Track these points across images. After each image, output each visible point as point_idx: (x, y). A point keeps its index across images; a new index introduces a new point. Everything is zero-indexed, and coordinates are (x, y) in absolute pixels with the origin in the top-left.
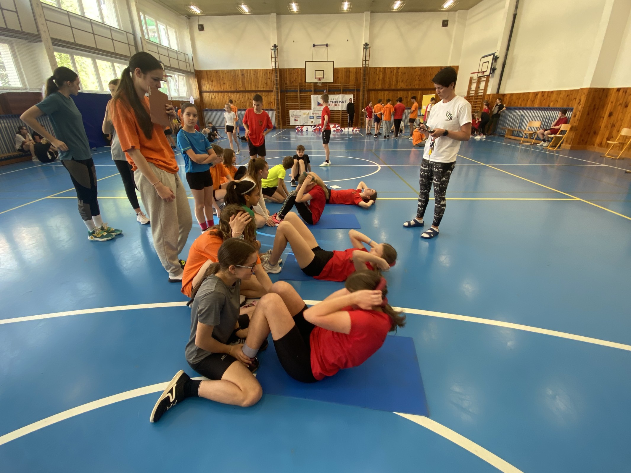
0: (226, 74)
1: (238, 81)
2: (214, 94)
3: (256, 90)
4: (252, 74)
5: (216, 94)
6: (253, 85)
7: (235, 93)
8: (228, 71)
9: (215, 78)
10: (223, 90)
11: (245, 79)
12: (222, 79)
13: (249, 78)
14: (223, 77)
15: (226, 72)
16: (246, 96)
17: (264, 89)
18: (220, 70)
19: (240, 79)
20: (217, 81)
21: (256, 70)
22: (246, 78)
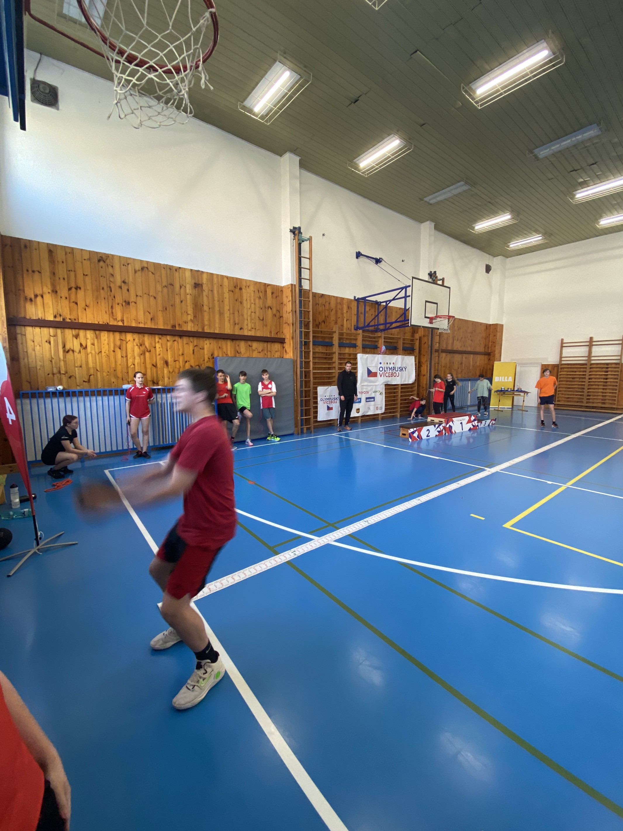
0: (139, 274)
1: (181, 302)
2: (77, 336)
3: (236, 333)
4: (226, 290)
5: (90, 334)
6: (227, 319)
7: (168, 338)
8: (146, 265)
9: (87, 279)
10: (120, 324)
11: (205, 298)
12: (120, 287)
13: (216, 299)
14: (124, 282)
15: (138, 267)
16: (203, 349)
17: (259, 334)
18: (113, 256)
19: (188, 297)
20: (98, 289)
21: (237, 278)
22: (207, 297)
